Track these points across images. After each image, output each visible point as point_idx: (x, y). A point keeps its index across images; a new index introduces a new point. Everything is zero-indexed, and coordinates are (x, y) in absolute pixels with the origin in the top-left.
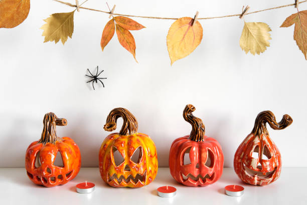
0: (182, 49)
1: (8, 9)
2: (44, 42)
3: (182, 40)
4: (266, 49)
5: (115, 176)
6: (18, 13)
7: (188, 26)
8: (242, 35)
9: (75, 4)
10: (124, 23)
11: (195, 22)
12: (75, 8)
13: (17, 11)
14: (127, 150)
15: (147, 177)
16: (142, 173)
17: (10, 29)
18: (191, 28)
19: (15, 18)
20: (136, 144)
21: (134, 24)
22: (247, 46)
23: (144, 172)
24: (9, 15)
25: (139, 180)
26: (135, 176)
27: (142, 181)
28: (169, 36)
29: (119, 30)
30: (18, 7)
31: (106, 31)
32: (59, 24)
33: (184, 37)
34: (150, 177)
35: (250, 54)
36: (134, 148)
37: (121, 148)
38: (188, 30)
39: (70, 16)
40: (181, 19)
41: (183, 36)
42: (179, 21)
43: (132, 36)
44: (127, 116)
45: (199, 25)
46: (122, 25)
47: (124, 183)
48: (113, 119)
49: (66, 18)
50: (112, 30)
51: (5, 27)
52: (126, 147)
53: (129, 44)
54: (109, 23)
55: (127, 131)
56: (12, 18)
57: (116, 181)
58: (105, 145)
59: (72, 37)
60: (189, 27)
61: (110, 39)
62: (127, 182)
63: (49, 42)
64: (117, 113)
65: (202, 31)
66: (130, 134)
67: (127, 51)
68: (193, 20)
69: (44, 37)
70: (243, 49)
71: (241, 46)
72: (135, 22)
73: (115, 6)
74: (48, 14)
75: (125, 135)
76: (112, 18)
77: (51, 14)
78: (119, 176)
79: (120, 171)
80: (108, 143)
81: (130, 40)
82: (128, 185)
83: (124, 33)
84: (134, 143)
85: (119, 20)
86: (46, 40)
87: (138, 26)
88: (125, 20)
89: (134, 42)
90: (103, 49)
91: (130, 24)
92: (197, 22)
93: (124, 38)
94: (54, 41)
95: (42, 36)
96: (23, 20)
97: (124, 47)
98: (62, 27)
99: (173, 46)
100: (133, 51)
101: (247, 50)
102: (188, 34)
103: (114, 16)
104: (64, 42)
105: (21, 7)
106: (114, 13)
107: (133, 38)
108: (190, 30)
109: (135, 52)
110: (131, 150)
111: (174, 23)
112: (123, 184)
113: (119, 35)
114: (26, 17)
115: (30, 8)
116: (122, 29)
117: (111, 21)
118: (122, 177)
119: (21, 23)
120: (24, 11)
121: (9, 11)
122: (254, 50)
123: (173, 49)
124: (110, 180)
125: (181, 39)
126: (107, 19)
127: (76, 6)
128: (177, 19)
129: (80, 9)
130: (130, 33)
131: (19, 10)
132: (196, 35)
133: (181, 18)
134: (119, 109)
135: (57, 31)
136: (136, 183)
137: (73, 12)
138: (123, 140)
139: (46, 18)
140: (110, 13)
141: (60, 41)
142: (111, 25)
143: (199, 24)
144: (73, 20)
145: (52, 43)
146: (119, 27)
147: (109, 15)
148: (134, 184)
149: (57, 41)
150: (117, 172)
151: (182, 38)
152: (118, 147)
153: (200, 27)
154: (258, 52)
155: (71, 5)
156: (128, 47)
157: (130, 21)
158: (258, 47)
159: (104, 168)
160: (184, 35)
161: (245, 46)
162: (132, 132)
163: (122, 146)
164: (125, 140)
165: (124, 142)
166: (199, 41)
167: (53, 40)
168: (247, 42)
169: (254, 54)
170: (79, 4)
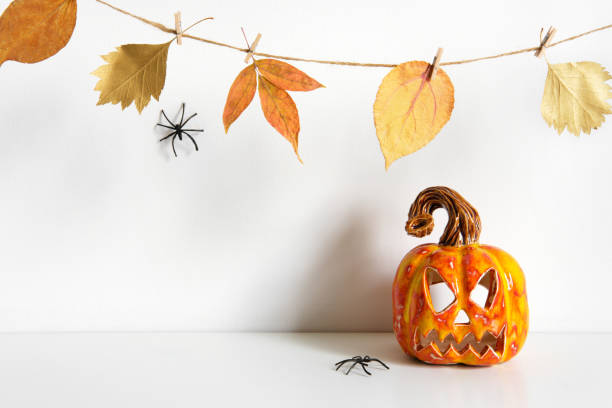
0: (408, 133)
1: (29, 21)
2: (98, 104)
3: (408, 113)
4: (604, 121)
5: (436, 335)
6: (48, 32)
7: (420, 80)
8: (545, 93)
9: (174, 28)
10: (277, 75)
11: (435, 71)
12: (173, 36)
13: (47, 28)
14: (461, 276)
15: (506, 342)
16: (495, 330)
17: (26, 65)
18: (427, 85)
19: (41, 43)
20: (482, 263)
21: (299, 78)
22: (559, 117)
23: (500, 328)
24: (29, 36)
25: (490, 348)
26: (480, 336)
27: (495, 350)
28: (379, 105)
29: (264, 88)
30: (51, 21)
31: (237, 88)
32: (133, 67)
33: (411, 107)
34: (514, 343)
35: (568, 133)
36: (477, 271)
37: (447, 271)
38: (421, 88)
39: (161, 52)
40: (403, 66)
41: (409, 104)
42: (401, 71)
43: (292, 103)
44: (459, 203)
45: (444, 79)
46: (273, 78)
47: (454, 353)
48: (424, 209)
49: (150, 57)
50: (250, 88)
51: (17, 60)
52: (459, 269)
53: (286, 121)
54: (244, 73)
55: (457, 236)
56: (34, 43)
57: (435, 348)
58: (410, 266)
59: (161, 97)
60: (423, 83)
61: (245, 108)
62: (461, 352)
63: (109, 105)
64: (434, 198)
65: (453, 92)
66: (464, 243)
67: (280, 135)
68: (431, 68)
69: (99, 93)
70: (550, 124)
71: (545, 118)
72: (301, 73)
73: (259, 36)
74: (113, 45)
75: (453, 245)
76: (251, 62)
77: (119, 46)
78: (444, 335)
79: (446, 324)
80: (416, 262)
81: (289, 111)
82: (464, 358)
83: (275, 96)
84: (479, 262)
85: (266, 66)
86: (103, 101)
87: (307, 83)
88: (280, 69)
89: (296, 116)
90: (227, 128)
91: (291, 77)
92: (441, 72)
93: (276, 107)
94: (120, 103)
95: (95, 89)
96: (58, 49)
97: (273, 125)
98: (141, 76)
99: (388, 126)
100: (294, 136)
101: (561, 124)
102: (420, 98)
103: (257, 58)
104: (140, 108)
105: (56, 22)
106: (257, 50)
107: (295, 108)
108: (425, 90)
109: (297, 138)
110: (471, 276)
111: (388, 75)
112: (452, 355)
113: (263, 100)
114: (65, 43)
115: (74, 25)
116: (272, 87)
117: (247, 68)
118: (451, 338)
119: (52, 55)
120: (61, 31)
121: (29, 27)
122: (577, 125)
123: (388, 133)
124: (420, 348)
125: (405, 111)
126: (241, 63)
127: (175, 32)
128: (396, 66)
129: (183, 39)
130: (288, 96)
131: (53, 27)
132: (438, 101)
133: (404, 64)
134: (438, 188)
135: (129, 83)
136: (482, 354)
137: (168, 44)
138: (452, 254)
139: (106, 53)
140: (248, 51)
141: (133, 104)
142: (248, 77)
143: (446, 76)
144: (165, 61)
145: (113, 109)
146: (265, 83)
147: (246, 54)
148: (478, 355)
149: (126, 103)
150: (440, 325)
151: (408, 107)
152: (439, 270)
153: (448, 82)
154: (586, 129)
155: (163, 29)
156: (283, 127)
157: (291, 70)
158: (585, 116)
159: (407, 319)
160: (413, 102)
161: (554, 116)
162: (468, 239)
163: (449, 266)
164: (456, 254)
165: (455, 259)
166: (445, 114)
167: (118, 101)
168: (559, 108)
169: (577, 134)
170: (183, 28)
